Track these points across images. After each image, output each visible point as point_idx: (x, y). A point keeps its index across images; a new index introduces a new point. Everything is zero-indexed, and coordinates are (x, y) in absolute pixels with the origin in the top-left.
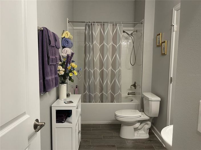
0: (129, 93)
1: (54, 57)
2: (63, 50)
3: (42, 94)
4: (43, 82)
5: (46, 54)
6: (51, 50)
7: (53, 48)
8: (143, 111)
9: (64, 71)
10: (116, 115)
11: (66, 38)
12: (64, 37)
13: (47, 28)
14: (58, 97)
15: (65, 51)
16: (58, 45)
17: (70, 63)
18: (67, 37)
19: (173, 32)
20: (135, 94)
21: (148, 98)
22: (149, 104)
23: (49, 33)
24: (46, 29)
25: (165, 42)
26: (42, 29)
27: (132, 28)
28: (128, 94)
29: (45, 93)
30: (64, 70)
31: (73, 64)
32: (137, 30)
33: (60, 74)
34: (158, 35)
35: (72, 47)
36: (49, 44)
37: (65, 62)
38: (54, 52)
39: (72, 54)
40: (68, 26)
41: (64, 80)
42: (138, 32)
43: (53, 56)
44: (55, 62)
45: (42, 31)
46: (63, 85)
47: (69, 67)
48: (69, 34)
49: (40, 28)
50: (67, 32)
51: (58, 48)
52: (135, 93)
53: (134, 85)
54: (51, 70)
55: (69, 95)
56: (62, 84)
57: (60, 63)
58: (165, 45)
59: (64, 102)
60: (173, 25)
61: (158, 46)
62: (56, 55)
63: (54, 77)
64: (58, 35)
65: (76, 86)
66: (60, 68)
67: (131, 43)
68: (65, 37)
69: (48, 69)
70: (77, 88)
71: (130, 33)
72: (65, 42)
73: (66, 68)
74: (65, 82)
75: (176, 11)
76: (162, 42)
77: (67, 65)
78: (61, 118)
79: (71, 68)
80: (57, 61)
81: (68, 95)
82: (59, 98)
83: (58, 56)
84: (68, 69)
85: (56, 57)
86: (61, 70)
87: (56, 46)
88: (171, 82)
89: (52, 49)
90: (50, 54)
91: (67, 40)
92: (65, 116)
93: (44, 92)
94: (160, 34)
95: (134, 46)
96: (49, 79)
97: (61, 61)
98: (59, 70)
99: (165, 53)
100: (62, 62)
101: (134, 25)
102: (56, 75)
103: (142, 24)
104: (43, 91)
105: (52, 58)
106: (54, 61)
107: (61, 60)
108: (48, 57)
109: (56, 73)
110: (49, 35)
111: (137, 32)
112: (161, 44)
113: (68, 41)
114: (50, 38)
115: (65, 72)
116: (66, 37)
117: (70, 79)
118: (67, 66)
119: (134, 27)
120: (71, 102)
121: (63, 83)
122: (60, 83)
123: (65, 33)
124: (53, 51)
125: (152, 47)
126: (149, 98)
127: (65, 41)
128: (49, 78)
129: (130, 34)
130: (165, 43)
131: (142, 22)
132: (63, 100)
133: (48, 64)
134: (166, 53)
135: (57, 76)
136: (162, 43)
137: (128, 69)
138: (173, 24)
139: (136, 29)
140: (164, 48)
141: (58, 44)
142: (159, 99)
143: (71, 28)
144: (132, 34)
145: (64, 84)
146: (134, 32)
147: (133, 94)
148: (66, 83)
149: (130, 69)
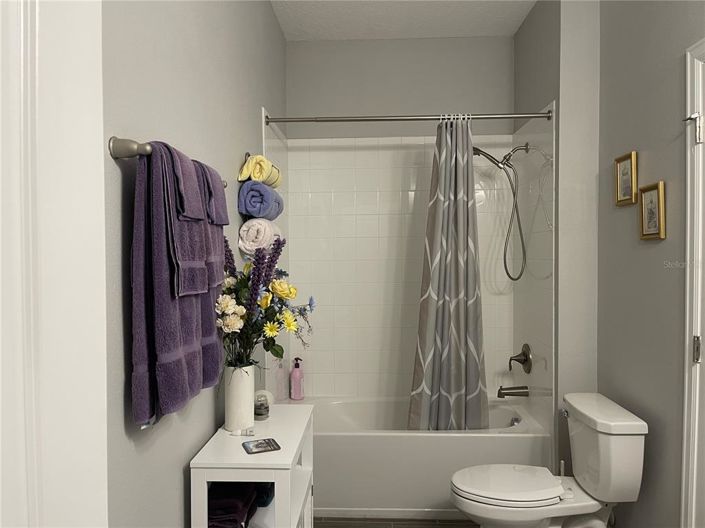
0: (501, 389)
1: (199, 264)
2: (244, 228)
3: (143, 428)
4: (147, 374)
5: (165, 253)
6: (187, 233)
7: (196, 227)
8: (569, 473)
9: (242, 317)
10: (455, 491)
11: (256, 183)
12: (249, 179)
13: (171, 145)
14: (220, 422)
15: (253, 233)
16: (217, 213)
17: (270, 281)
18: (260, 180)
19: (692, 146)
20: (526, 395)
21: (595, 423)
22: (596, 446)
23: (178, 164)
24: (164, 151)
25: (655, 187)
26: (148, 148)
27: (508, 138)
28: (501, 395)
29: (157, 420)
30: (242, 310)
31: (280, 285)
32: (527, 145)
33: (226, 330)
34: (619, 161)
35: (278, 214)
36: (178, 212)
37: (249, 279)
38: (198, 245)
39: (279, 245)
40: (267, 138)
41: (245, 351)
42: (530, 151)
43: (193, 259)
44: (204, 284)
45: (149, 157)
46: (238, 370)
47: (264, 299)
48: (267, 165)
49: (139, 145)
50: (259, 157)
51: (221, 226)
52: (526, 388)
53: (524, 359)
54: (185, 319)
55: (263, 411)
56: (235, 366)
57: (230, 281)
58: (655, 200)
59: (243, 445)
60: (693, 117)
61: (622, 204)
62: (208, 254)
63: (197, 346)
64: (220, 174)
65: (297, 359)
66: (228, 304)
67: (506, 192)
68: (253, 179)
69: (171, 315)
70: (297, 366)
71: (499, 154)
72: (253, 196)
73: (251, 305)
74: (248, 356)
75: (701, 63)
76: (641, 186)
77: (255, 293)
78: (226, 517)
79: (272, 301)
80: (211, 279)
81: (260, 411)
82: (223, 422)
83: (217, 258)
84: (259, 306)
85: (207, 264)
86: (230, 312)
87: (209, 216)
88: (696, 359)
89: (190, 230)
90: (179, 255)
91: (259, 191)
92: (245, 505)
93: (152, 416)
94: (629, 157)
95: (516, 206)
96: (177, 358)
97: (233, 273)
98: (224, 315)
99: (658, 234)
100: (236, 277)
101: (515, 126)
102: (210, 334)
103: (549, 118)
104: (148, 412)
105: (192, 270)
106: (198, 279)
107: (235, 269)
108: (173, 268)
109: (207, 328)
110: (180, 175)
111: (527, 150)
112: (636, 195)
113: (261, 195)
114: (182, 187)
115: (247, 318)
116: (257, 178)
117: (270, 344)
118: (257, 294)
119: (515, 132)
120: (271, 445)
121: (241, 360)
122: (230, 364)
123: (252, 162)
124: (197, 239)
125: (595, 206)
126: (599, 421)
127: (252, 193)
128: (175, 354)
129: (500, 159)
130: (654, 192)
131: (549, 112)
132: (239, 432)
133: (173, 297)
134: (662, 230)
135: (214, 338)
136: (644, 191)
137: (496, 294)
138: (692, 113)
139: (523, 138)
140: (651, 213)
141: (221, 210)
142: (642, 426)
143: (276, 143)
144: (507, 159)
145: (245, 368)
146: (514, 151)
147: (522, 392)
148: (251, 364)
149: (501, 294)
